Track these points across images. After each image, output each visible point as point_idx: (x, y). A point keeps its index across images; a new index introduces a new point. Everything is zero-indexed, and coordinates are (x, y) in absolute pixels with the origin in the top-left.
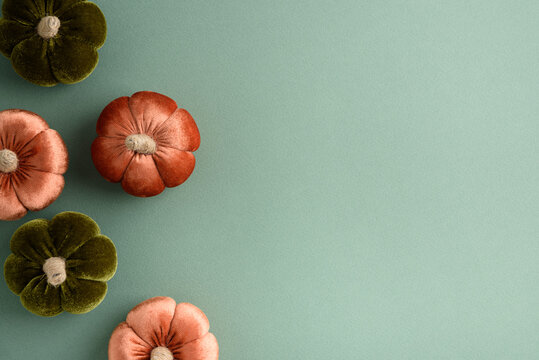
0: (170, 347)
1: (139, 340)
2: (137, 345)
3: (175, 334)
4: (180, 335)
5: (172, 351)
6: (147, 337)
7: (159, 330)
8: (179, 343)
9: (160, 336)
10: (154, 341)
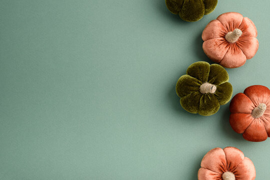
0: (230, 170)
1: (214, 173)
2: (214, 176)
3: (231, 163)
4: (233, 163)
5: (232, 172)
6: (217, 170)
7: (222, 164)
8: (235, 167)
9: (223, 167)
10: (221, 171)
